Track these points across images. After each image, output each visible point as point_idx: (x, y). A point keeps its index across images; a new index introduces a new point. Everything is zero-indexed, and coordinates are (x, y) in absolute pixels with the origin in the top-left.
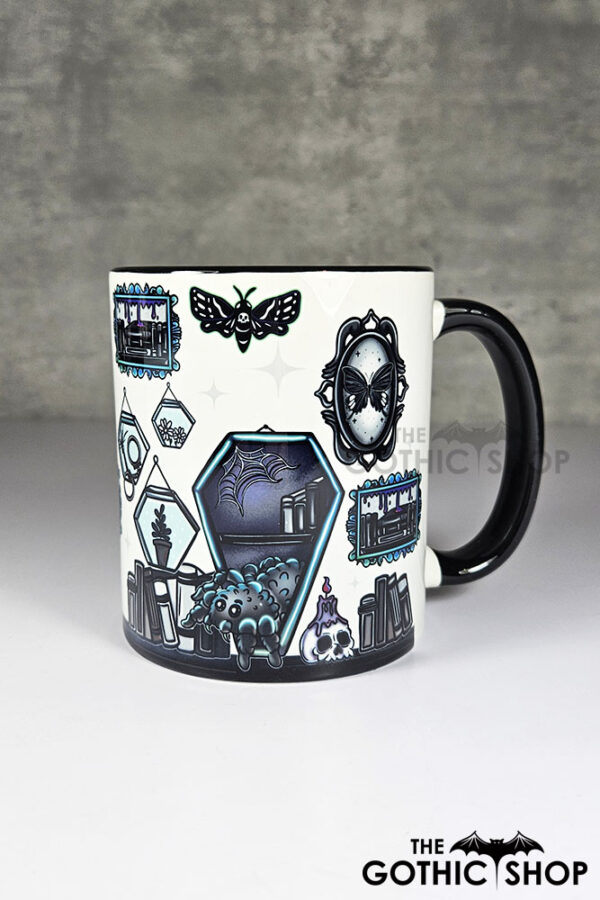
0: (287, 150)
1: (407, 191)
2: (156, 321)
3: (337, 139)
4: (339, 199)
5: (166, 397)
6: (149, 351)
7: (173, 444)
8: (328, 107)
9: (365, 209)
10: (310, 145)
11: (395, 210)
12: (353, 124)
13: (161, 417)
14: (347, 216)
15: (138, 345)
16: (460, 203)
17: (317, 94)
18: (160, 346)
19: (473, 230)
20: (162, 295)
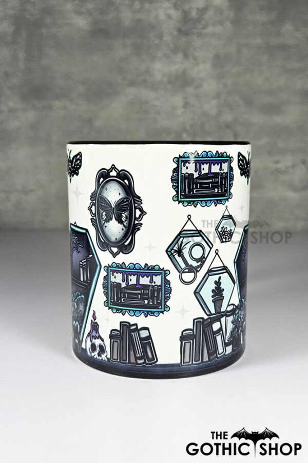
0: (148, 71)
1: (218, 96)
2: (222, 172)
3: (177, 65)
4: (178, 100)
5: (225, 214)
6: (216, 190)
7: (227, 240)
8: (172, 46)
9: (193, 106)
10: (160, 68)
11: (211, 107)
12: (186, 56)
13: (221, 226)
14: (183, 110)
15: (209, 187)
16: (249, 103)
17: (165, 38)
18: (223, 186)
19: (257, 119)
20: (226, 157)
